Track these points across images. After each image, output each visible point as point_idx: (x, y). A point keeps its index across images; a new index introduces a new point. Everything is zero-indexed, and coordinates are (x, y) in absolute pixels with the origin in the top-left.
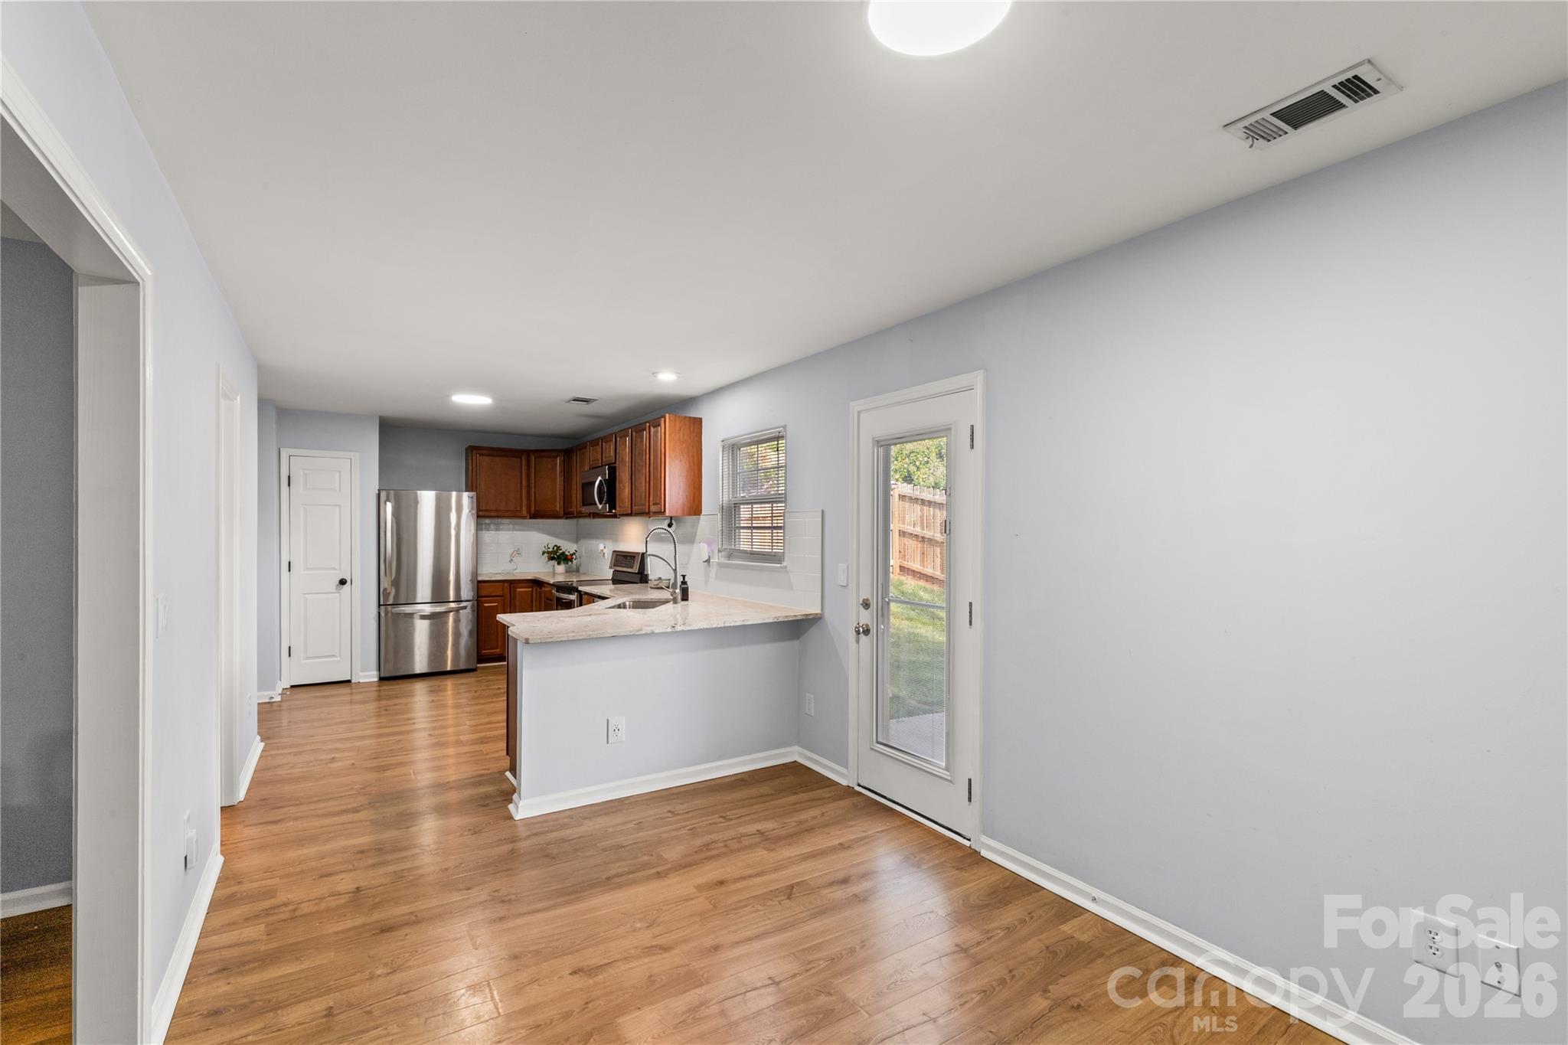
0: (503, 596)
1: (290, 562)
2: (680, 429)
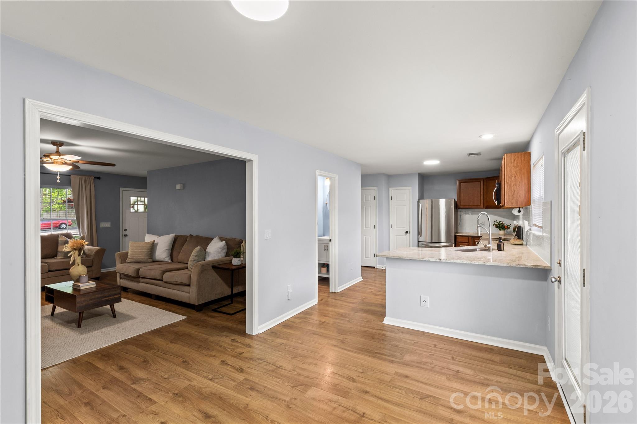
0: (468, 243)
1: (392, 225)
2: (514, 160)
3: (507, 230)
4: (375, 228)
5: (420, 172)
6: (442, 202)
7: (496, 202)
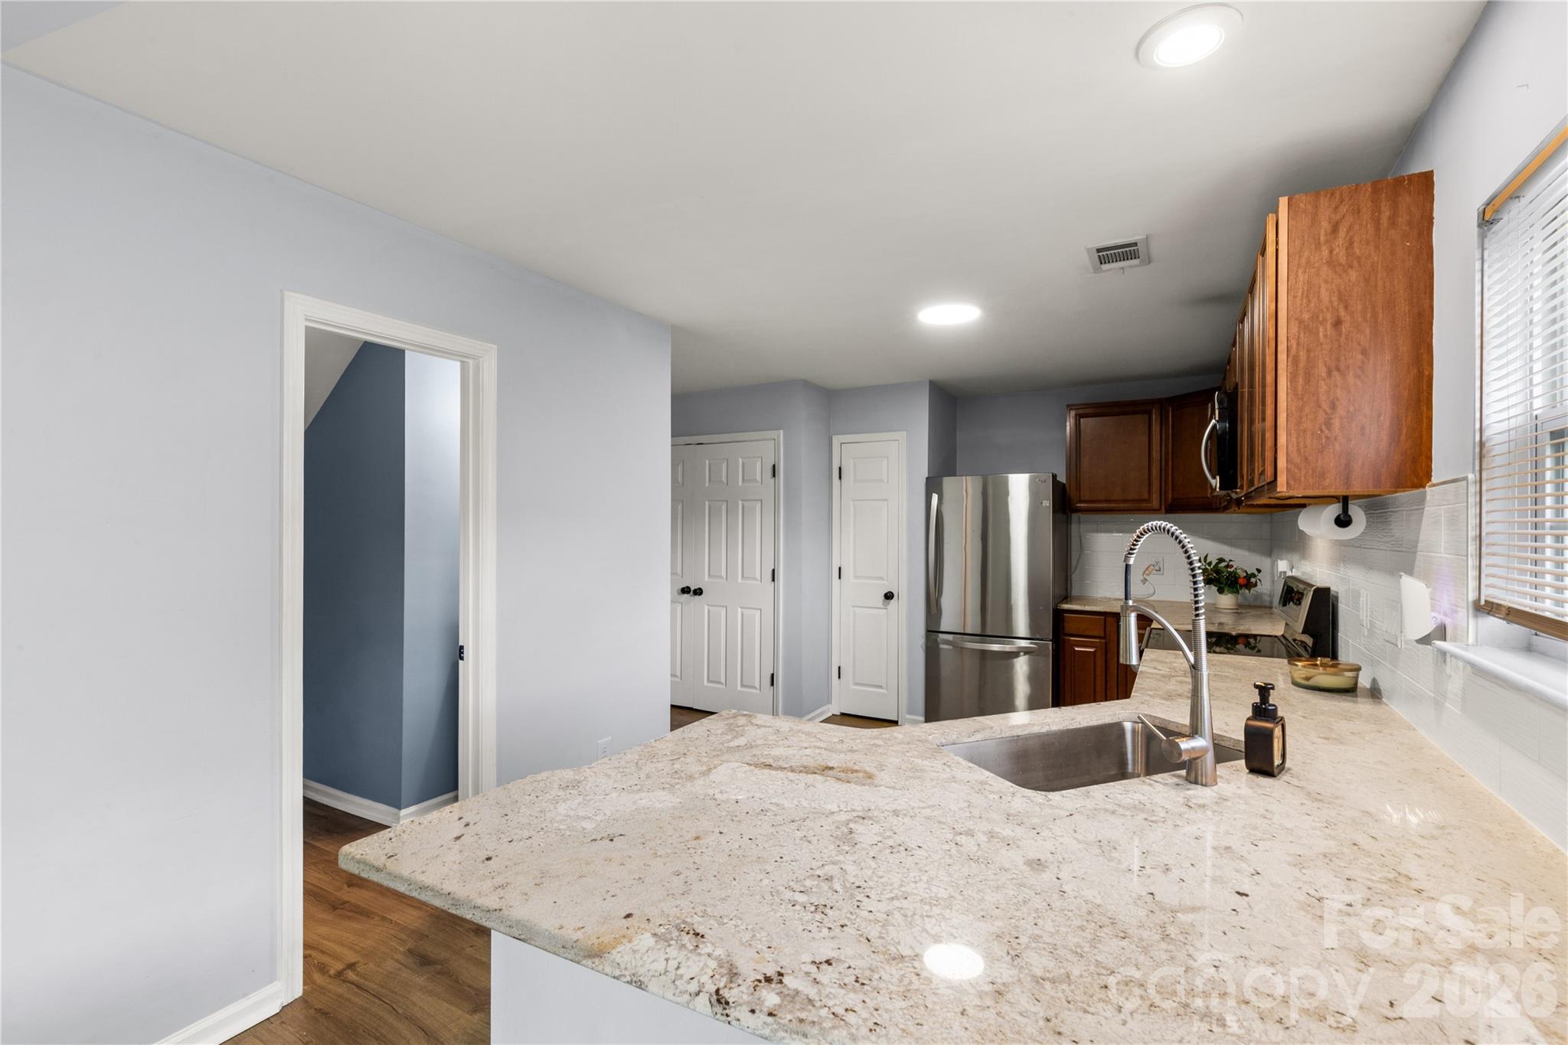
1: (840, 568)
2: (1335, 230)
3: (1247, 591)
4: (773, 580)
5: (942, 374)
6: (1019, 488)
7: (1216, 482)
